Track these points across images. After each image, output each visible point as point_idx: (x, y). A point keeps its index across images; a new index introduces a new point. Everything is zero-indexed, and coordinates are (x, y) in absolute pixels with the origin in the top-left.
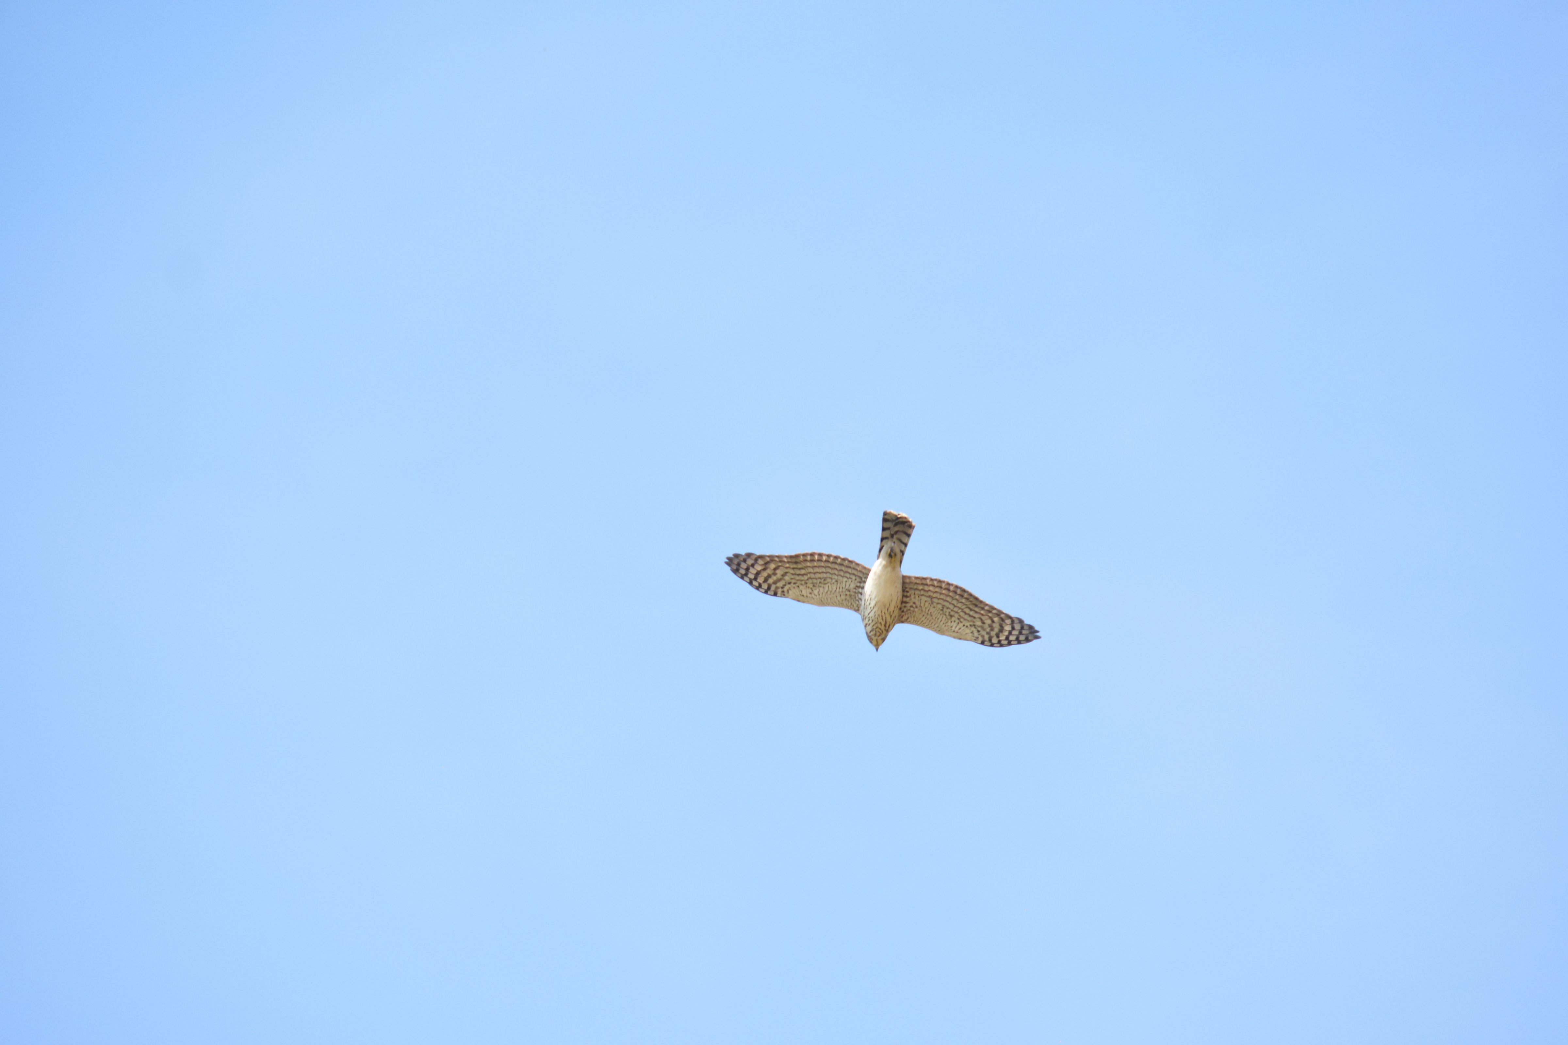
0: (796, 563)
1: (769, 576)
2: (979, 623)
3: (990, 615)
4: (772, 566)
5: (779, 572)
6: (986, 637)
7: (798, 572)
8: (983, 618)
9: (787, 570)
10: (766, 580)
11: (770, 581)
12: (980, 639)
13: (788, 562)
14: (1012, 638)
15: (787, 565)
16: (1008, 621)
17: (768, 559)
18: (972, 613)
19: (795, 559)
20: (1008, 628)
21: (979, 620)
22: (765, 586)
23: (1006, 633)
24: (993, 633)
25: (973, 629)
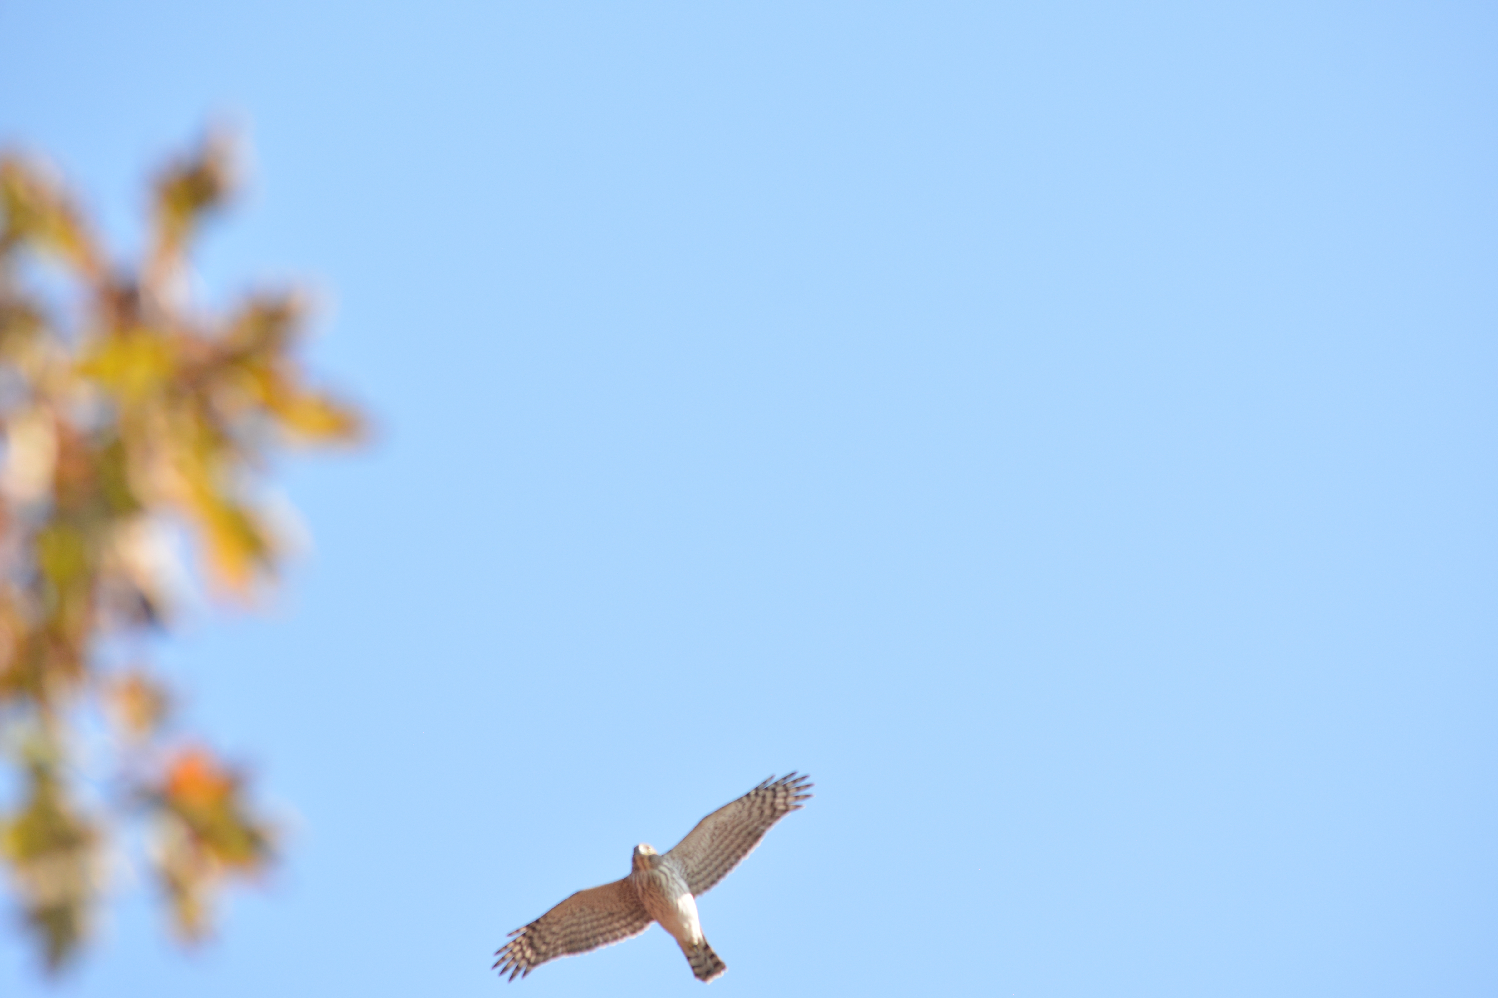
0: (750, 834)
1: (763, 802)
2: (555, 929)
3: (552, 947)
4: (768, 812)
5: (756, 812)
6: (538, 927)
7: (741, 827)
8: (555, 937)
9: (751, 820)
10: (764, 797)
11: (759, 800)
12: (542, 921)
13: (756, 828)
14: (518, 948)
15: (756, 824)
16: (533, 959)
17: (777, 814)
18: (568, 931)
19: (755, 836)
20: (529, 953)
21: (557, 932)
22: (761, 793)
23: (525, 948)
24: (536, 935)
25: (556, 920)
